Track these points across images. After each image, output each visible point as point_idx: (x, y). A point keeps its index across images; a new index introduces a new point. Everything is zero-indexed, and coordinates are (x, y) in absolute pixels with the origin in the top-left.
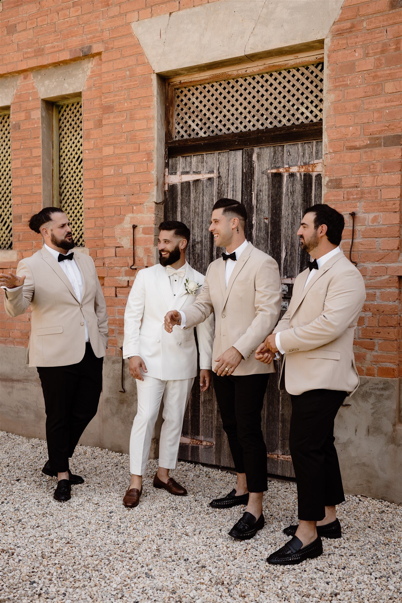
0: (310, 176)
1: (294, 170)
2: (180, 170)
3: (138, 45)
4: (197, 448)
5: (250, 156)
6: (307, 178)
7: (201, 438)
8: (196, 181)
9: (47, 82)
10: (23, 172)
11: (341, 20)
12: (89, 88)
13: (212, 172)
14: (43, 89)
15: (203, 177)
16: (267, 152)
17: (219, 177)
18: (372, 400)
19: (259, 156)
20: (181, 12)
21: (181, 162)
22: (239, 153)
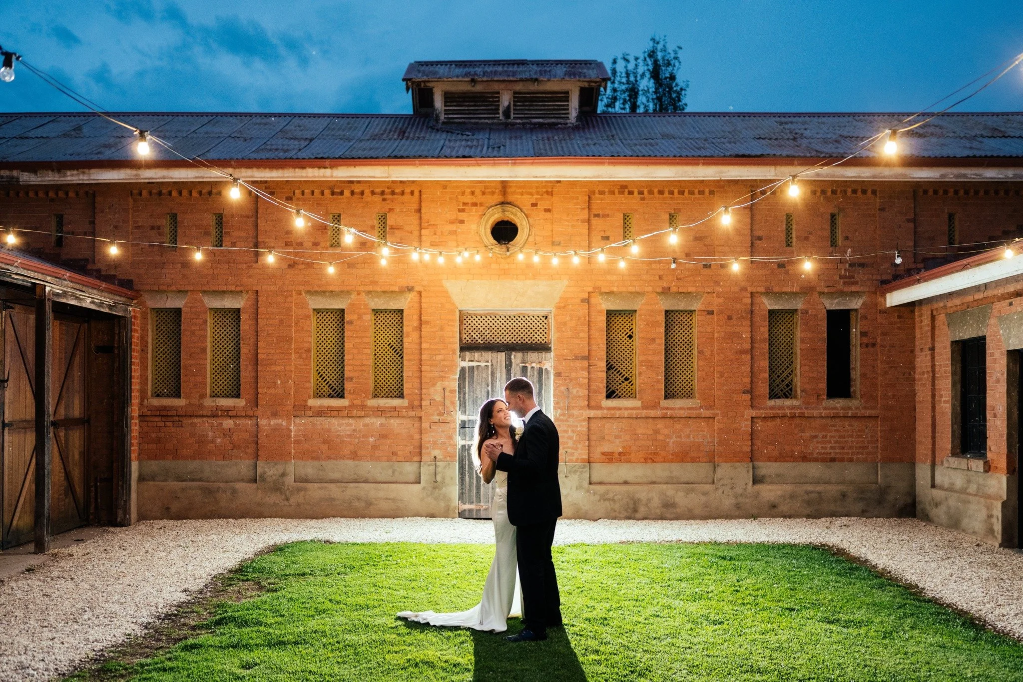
0: (542, 369)
1: (534, 365)
2: (467, 359)
3: (447, 292)
4: (480, 510)
5: (510, 356)
6: (540, 371)
7: (482, 504)
8: (478, 366)
9: (376, 300)
10: (355, 351)
11: (559, 303)
12: (409, 308)
13: (488, 362)
14: (373, 303)
15: (483, 364)
16: (519, 355)
17: (492, 365)
18: (578, 473)
19: (515, 356)
20: (474, 281)
21: (468, 355)
22: (504, 354)
